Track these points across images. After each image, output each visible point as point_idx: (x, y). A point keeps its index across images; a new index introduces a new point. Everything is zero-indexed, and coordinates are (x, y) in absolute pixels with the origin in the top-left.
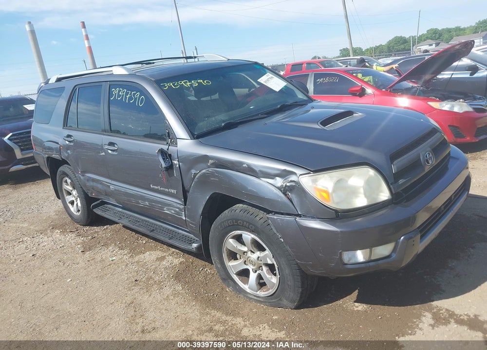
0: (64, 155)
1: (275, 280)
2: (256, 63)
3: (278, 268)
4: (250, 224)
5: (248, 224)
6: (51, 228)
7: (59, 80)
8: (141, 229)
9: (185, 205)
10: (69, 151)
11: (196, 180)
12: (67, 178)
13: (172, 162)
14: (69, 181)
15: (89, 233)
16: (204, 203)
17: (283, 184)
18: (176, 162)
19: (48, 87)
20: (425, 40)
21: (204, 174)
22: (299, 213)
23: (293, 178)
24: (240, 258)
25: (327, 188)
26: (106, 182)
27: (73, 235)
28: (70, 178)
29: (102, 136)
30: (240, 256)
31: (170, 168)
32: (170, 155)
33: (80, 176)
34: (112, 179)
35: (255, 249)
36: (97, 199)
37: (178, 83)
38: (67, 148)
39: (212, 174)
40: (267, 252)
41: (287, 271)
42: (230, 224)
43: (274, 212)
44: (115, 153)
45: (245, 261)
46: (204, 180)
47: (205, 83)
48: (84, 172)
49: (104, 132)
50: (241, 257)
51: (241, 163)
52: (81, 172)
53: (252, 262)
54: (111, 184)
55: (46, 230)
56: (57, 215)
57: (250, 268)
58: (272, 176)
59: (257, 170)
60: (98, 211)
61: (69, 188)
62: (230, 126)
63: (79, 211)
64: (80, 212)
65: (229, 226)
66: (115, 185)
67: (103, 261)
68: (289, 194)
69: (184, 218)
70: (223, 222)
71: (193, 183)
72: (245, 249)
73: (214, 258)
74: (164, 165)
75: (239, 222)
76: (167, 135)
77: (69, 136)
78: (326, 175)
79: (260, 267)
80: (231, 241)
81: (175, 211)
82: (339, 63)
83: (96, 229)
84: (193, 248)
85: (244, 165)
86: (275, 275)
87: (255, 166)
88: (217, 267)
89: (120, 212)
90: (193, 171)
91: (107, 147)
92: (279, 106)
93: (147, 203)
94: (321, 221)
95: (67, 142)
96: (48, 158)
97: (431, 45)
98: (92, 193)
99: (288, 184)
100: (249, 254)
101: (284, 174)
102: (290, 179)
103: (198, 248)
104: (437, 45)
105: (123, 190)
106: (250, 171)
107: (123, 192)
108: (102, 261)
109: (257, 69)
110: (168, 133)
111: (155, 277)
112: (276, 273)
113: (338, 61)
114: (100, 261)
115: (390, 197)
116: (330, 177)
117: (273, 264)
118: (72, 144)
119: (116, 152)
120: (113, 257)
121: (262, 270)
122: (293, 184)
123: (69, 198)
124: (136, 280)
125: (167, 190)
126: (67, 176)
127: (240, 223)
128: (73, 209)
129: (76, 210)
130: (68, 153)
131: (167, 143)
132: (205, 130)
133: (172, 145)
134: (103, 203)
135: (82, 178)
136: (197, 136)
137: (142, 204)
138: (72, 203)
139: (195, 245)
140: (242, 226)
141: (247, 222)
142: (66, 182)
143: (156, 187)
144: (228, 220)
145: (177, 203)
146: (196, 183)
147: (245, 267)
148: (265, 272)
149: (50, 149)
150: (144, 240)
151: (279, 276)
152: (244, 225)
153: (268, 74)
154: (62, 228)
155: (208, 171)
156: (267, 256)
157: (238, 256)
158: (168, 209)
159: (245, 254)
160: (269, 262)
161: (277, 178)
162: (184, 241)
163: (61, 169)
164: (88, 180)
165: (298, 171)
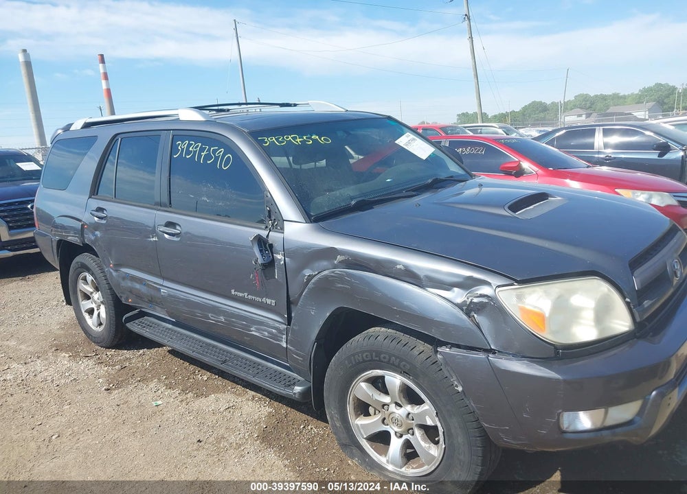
0: (89, 238)
1: (435, 452)
2: (389, 118)
3: (444, 432)
4: (402, 360)
5: (398, 360)
6: (54, 349)
7: (87, 126)
8: (206, 359)
9: (289, 324)
10: (97, 233)
11: (310, 285)
12: (87, 274)
13: (273, 256)
14: (90, 278)
15: (116, 359)
16: (321, 323)
17: (466, 299)
18: (279, 257)
19: (68, 135)
20: (572, 109)
21: (326, 277)
22: (492, 347)
23: (485, 290)
24: (375, 414)
25: (541, 309)
26: (155, 283)
27: (91, 362)
28: (92, 274)
29: (155, 212)
30: (375, 409)
31: (270, 264)
32: (271, 246)
33: (112, 271)
34: (164, 278)
35: (403, 400)
36: (133, 308)
37: (283, 139)
38: (96, 227)
39: (340, 278)
40: (427, 406)
41: (460, 439)
42: (365, 358)
43: (450, 343)
44: (175, 239)
45: (384, 419)
46: (325, 287)
47: (322, 140)
48: (118, 266)
49: (160, 205)
50: (377, 412)
51: (394, 263)
52: (114, 265)
53: (396, 422)
54: (162, 285)
55: (46, 352)
56: (62, 328)
57: (392, 429)
58: (448, 286)
59: (421, 274)
60: (134, 327)
61: (88, 289)
62: (364, 205)
63: (100, 324)
64: (103, 327)
65: (364, 361)
66: (168, 288)
67: (142, 406)
68: (476, 316)
69: (285, 345)
70: (354, 355)
71: (306, 290)
72: (387, 399)
73: (331, 411)
74: (260, 261)
75: (382, 356)
76: (267, 214)
77: (100, 209)
78: (537, 289)
79: (409, 430)
80: (363, 385)
81: (269, 333)
82: (467, 131)
83: (126, 353)
84: (295, 394)
85: (398, 267)
86: (437, 443)
87: (419, 268)
88: (334, 426)
89: (170, 329)
90: (307, 272)
91: (163, 229)
92: (430, 181)
93: (222, 319)
94: (530, 361)
95: (96, 219)
96: (60, 242)
97: (580, 116)
98: (127, 299)
99: (475, 300)
100: (393, 408)
101: (467, 284)
102: (479, 292)
103: (305, 394)
104: (588, 116)
105: (182, 295)
106: (410, 276)
107: (183, 299)
108: (140, 405)
109: (392, 126)
110: (269, 211)
111: (229, 436)
112: (439, 440)
113: (465, 127)
114: (137, 407)
115: (632, 327)
116: (545, 292)
117: (436, 427)
118: (104, 222)
119: (178, 237)
120: (156, 400)
121: (413, 434)
122: (485, 300)
123: (86, 305)
124: (199, 441)
125: (258, 299)
126: (88, 270)
127: (384, 358)
128: (91, 322)
129: (96, 324)
130: (96, 236)
131: (266, 227)
132: (326, 210)
133: (275, 229)
134: (142, 314)
135: (114, 274)
136: (315, 217)
137: (212, 318)
138: (91, 312)
139: (298, 389)
140: (388, 362)
141: (397, 357)
142: (85, 279)
143: (241, 295)
144: (362, 352)
145: (274, 320)
146: (311, 290)
147: (384, 428)
148: (419, 439)
149: (63, 227)
150: (206, 375)
151: (444, 446)
152: (391, 362)
153: (408, 133)
154: (72, 349)
155: (333, 272)
156: (427, 412)
157: (371, 410)
158: (258, 330)
159: (386, 407)
160: (429, 422)
161: (456, 289)
162: (278, 380)
163: (79, 259)
164: (124, 279)
165: (495, 281)
